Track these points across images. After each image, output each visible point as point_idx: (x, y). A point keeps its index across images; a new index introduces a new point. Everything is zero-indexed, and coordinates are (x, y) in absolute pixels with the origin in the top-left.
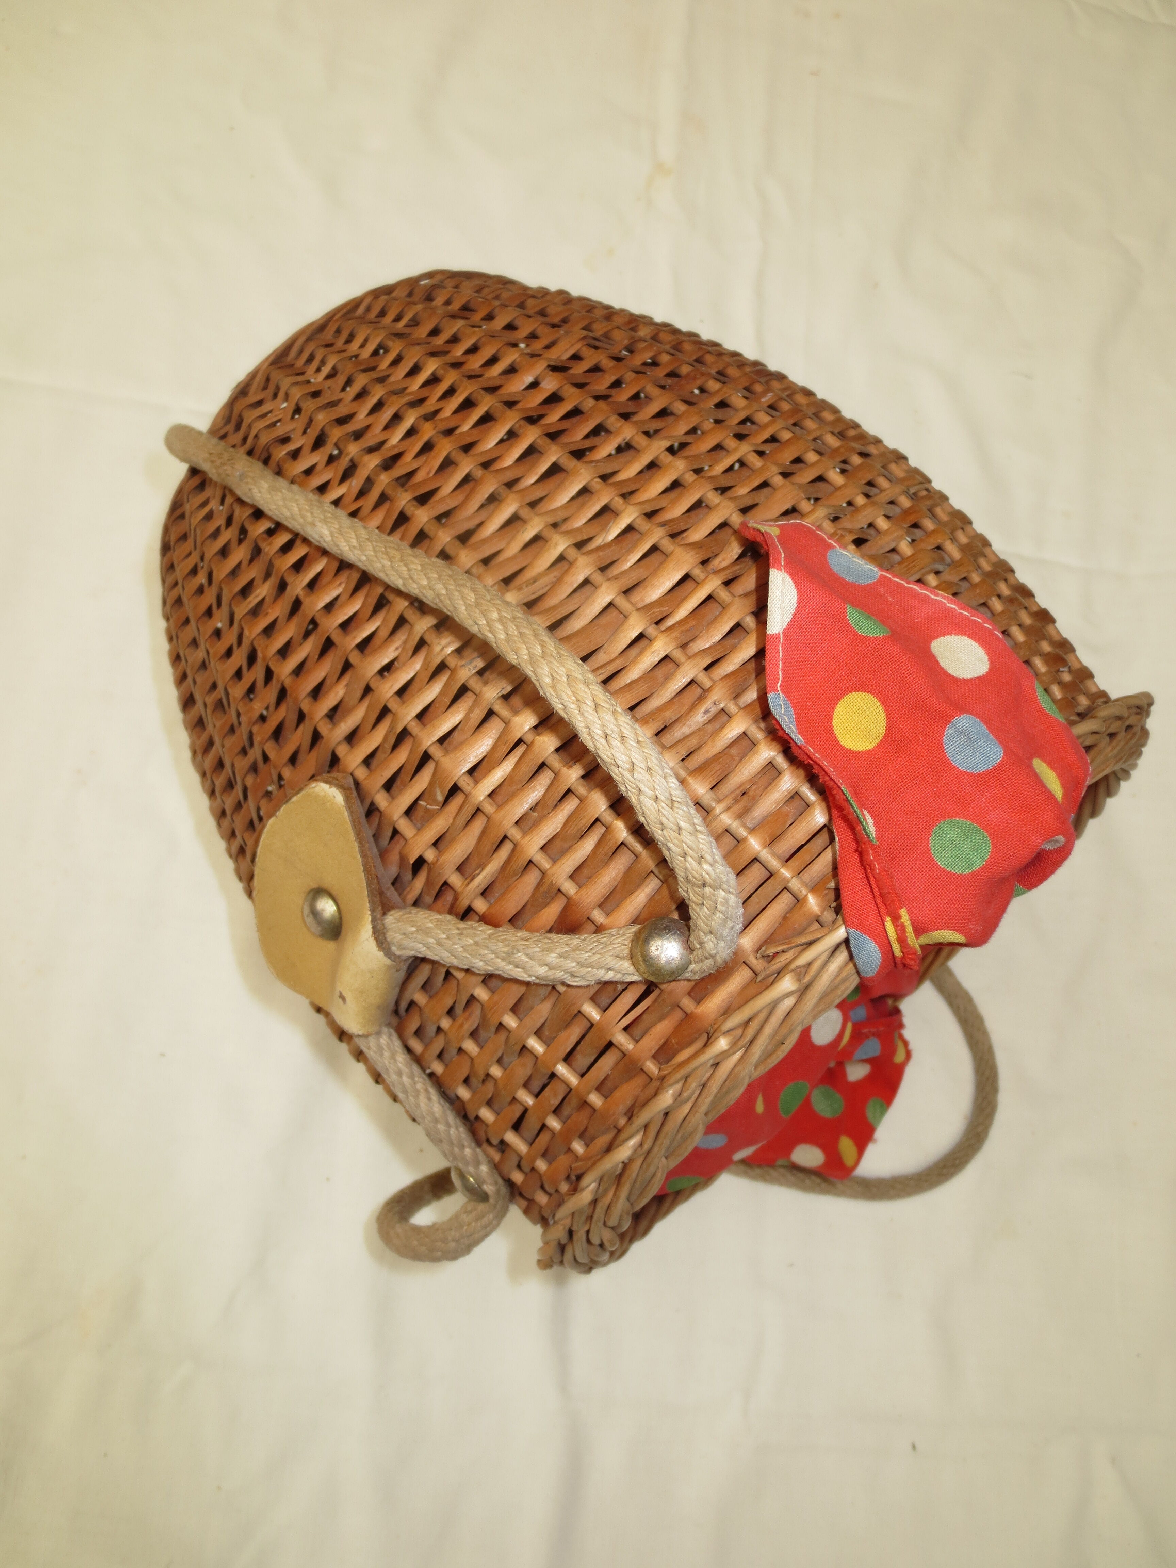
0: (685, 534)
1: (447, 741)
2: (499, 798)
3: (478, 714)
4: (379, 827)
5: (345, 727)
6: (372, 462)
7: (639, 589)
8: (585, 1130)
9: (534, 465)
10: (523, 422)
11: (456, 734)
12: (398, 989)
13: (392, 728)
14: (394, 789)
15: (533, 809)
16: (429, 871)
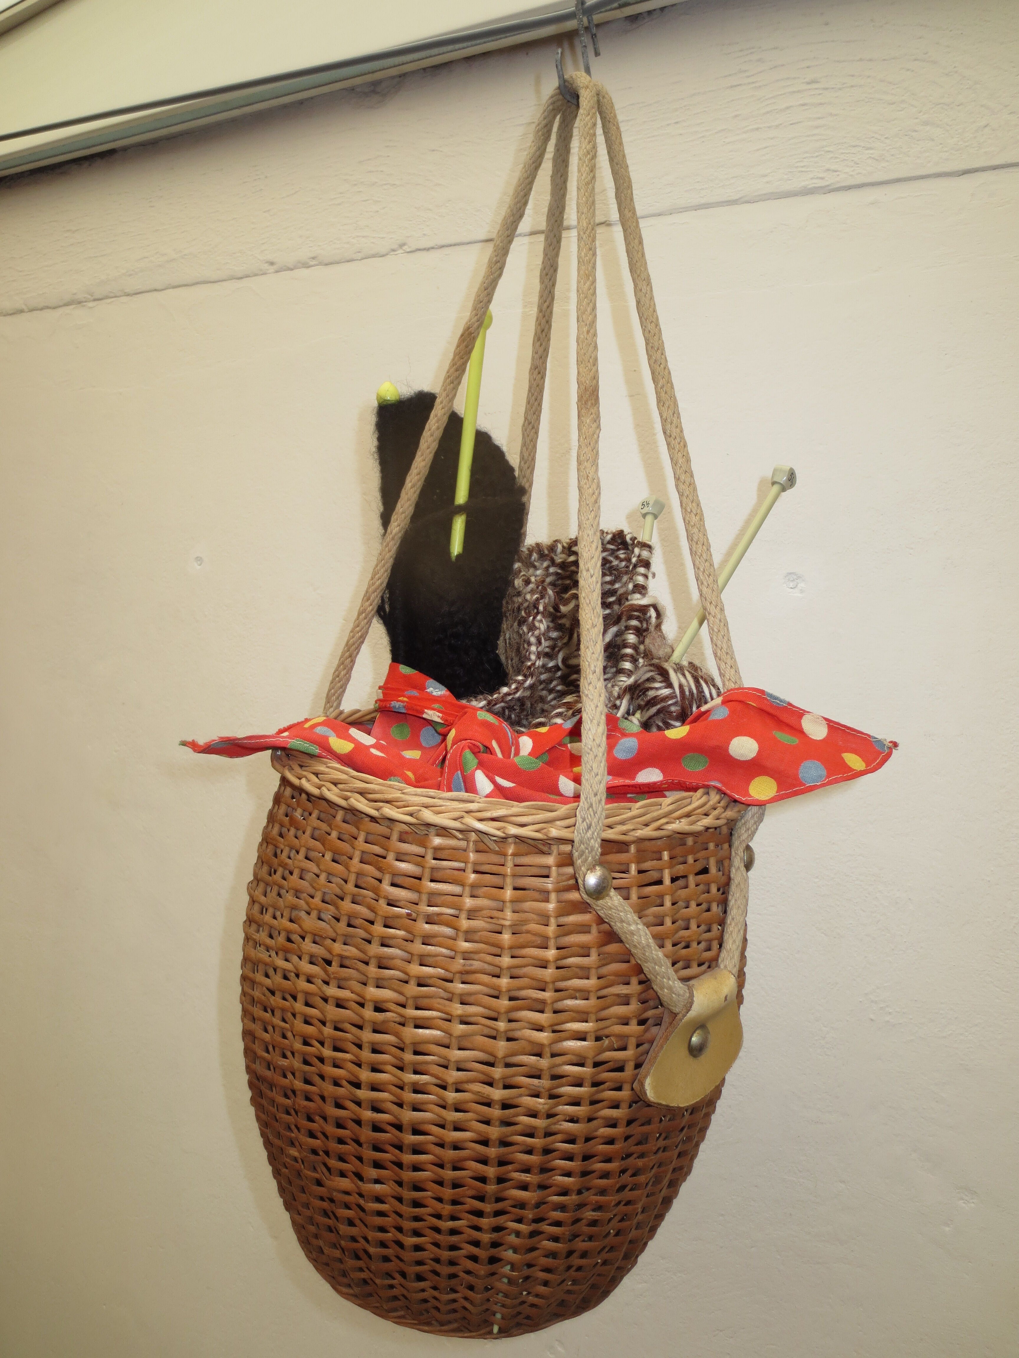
0: (396, 1045)
1: (580, 1062)
2: (584, 1016)
3: (558, 1060)
4: (642, 1055)
5: (614, 1113)
6: (485, 1222)
7: (440, 1042)
8: (681, 845)
9: (421, 1143)
10: (404, 1169)
11: (575, 1062)
12: (701, 977)
13: (597, 1092)
14: (620, 1065)
15: (576, 998)
16: (640, 1015)
